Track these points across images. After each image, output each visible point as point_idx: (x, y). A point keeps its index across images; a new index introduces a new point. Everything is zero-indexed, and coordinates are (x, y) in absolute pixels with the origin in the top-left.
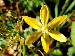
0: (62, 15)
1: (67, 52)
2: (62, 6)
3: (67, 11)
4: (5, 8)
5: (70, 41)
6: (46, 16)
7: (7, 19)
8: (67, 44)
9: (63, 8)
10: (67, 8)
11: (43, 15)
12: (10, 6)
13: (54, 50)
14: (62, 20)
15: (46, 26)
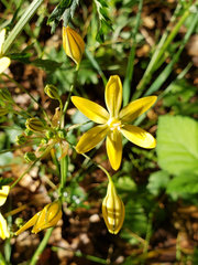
0: (140, 97)
1: (147, 182)
2: (138, 83)
3: (150, 91)
4: (13, 84)
5: (155, 159)
6: (117, 97)
7: (17, 109)
8: (146, 166)
9: (140, 86)
10: (148, 86)
11: (112, 95)
12: (24, 81)
13: (118, 177)
14: (146, 105)
15: (117, 117)
